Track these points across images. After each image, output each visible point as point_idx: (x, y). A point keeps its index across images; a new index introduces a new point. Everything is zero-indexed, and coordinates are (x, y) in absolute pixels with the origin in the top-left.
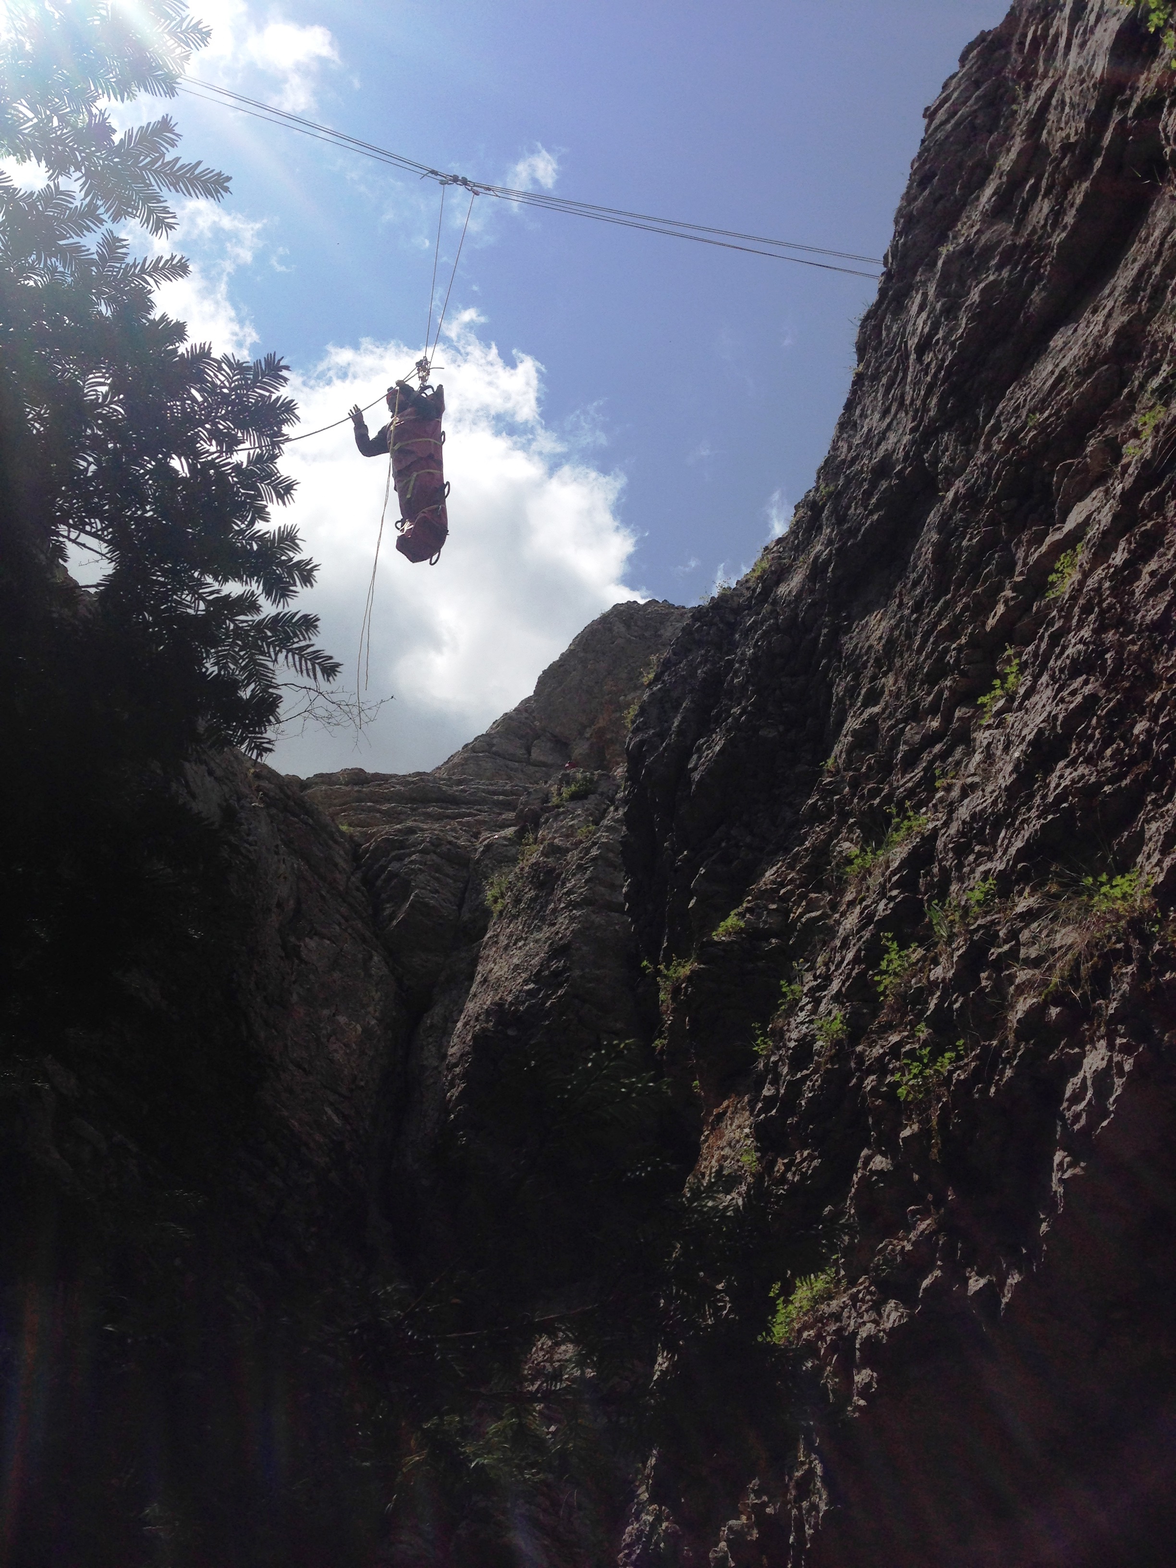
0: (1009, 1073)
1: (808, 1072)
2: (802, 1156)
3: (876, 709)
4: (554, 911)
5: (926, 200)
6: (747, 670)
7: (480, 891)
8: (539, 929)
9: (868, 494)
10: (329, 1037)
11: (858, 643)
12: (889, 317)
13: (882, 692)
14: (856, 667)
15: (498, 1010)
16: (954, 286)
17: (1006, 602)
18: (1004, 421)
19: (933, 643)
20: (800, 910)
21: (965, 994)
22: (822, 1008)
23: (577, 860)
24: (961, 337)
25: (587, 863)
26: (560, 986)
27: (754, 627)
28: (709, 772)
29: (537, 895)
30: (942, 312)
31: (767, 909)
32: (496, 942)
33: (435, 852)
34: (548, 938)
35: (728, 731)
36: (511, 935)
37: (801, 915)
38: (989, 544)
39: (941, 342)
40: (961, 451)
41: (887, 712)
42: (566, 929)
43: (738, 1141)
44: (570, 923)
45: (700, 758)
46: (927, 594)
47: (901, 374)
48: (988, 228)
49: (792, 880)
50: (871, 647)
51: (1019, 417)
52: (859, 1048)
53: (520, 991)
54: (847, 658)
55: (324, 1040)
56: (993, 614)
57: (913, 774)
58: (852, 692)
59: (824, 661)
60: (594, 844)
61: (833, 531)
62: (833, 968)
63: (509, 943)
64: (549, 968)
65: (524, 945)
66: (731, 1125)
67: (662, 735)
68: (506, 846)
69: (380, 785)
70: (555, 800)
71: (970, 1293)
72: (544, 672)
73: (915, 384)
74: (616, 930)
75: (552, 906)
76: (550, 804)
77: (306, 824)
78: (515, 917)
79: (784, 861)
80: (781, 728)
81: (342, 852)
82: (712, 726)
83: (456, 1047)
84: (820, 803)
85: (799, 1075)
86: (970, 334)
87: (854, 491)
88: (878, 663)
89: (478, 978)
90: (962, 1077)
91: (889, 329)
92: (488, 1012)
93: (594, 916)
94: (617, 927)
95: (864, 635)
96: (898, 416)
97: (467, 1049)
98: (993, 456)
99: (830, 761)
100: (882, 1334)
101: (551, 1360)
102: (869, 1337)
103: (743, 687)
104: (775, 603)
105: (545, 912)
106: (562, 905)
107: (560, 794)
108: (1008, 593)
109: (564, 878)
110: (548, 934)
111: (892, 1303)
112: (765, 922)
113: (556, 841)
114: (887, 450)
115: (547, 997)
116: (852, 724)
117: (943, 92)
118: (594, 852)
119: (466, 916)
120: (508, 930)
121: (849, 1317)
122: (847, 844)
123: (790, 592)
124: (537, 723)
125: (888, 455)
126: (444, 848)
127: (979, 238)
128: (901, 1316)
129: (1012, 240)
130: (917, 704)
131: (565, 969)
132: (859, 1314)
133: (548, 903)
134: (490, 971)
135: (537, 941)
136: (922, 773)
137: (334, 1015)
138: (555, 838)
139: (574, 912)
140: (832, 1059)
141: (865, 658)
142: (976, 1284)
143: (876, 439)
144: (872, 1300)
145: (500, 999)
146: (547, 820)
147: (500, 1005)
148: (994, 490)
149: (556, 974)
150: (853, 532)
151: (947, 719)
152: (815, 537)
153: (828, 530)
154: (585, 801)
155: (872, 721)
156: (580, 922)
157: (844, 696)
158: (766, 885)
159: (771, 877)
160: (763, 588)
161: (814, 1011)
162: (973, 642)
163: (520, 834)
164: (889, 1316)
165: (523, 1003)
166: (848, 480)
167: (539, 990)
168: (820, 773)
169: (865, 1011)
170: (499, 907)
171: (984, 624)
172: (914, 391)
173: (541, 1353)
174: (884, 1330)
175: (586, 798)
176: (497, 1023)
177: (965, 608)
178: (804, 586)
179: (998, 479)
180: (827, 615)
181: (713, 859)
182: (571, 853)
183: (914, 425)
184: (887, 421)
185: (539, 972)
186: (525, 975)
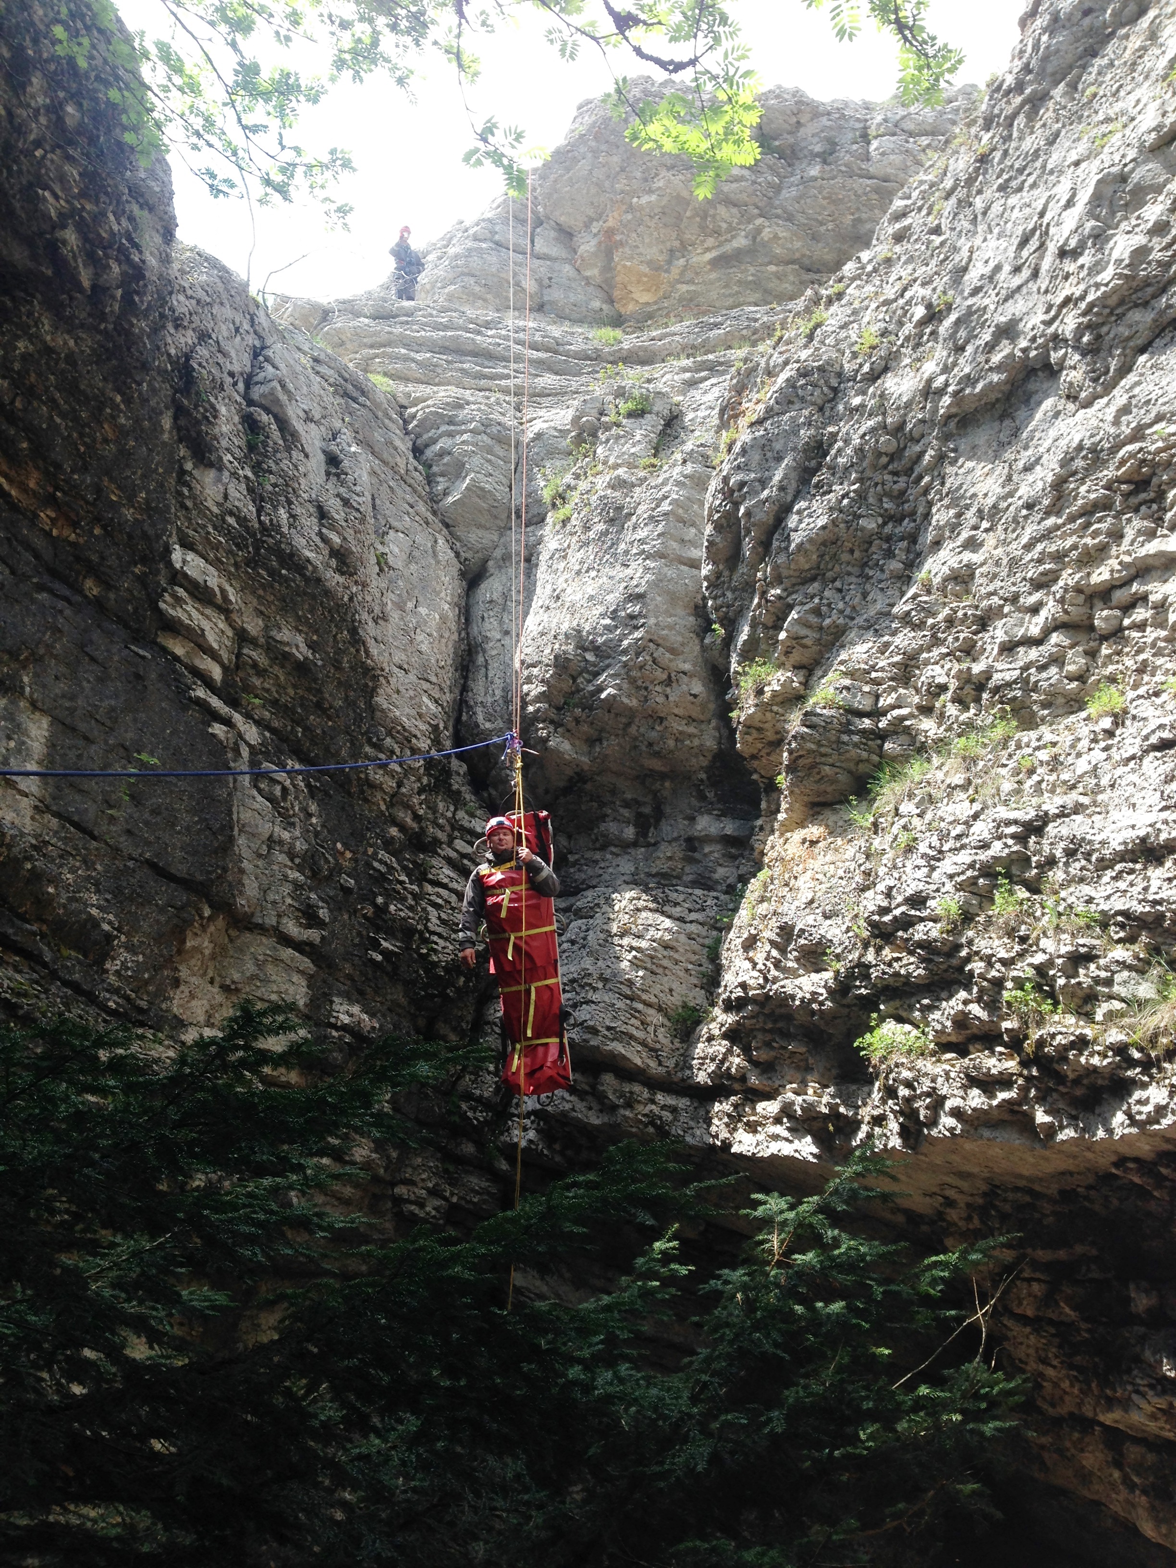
3: (974, 557)
4: (626, 552)
6: (851, 455)
8: (612, 566)
9: (990, 347)
11: (962, 483)
13: (981, 545)
14: (957, 501)
15: (576, 636)
17: (1111, 570)
19: (1040, 553)
20: (889, 701)
22: (936, 875)
23: (648, 509)
25: (658, 516)
26: (636, 628)
28: (811, 540)
29: (607, 529)
31: (861, 690)
32: (565, 557)
33: (485, 433)
34: (623, 580)
35: (831, 509)
41: (985, 568)
42: (641, 577)
43: (832, 876)
44: (644, 572)
45: (800, 521)
49: (882, 669)
50: (974, 495)
51: (1148, 411)
52: (969, 933)
53: (597, 623)
54: (951, 491)
55: (413, 634)
56: (1099, 571)
57: (1009, 666)
58: (954, 527)
59: (927, 478)
61: (949, 356)
63: (579, 568)
64: (624, 609)
65: (597, 576)
67: (763, 483)
70: (612, 416)
71: (1037, 1121)
73: (1051, 276)
74: (685, 583)
75: (624, 546)
76: (607, 419)
78: (586, 544)
79: (874, 643)
80: (880, 520)
82: (814, 492)
83: (530, 648)
84: (914, 613)
85: (913, 912)
86: (1117, 290)
88: (981, 515)
92: (567, 635)
93: (666, 569)
94: (686, 580)
95: (969, 478)
96: (1030, 287)
97: (546, 660)
99: (923, 574)
102: (957, 1104)
103: (847, 469)
104: (883, 395)
105: (617, 550)
106: (635, 551)
107: (617, 407)
109: (635, 523)
110: (621, 575)
111: (976, 1092)
112: (859, 702)
113: (620, 471)
115: (625, 636)
116: (948, 556)
121: (942, 1084)
123: (900, 394)
124: (540, 209)
125: (1014, 322)
126: (495, 430)
128: (983, 1103)
131: (641, 615)
133: (619, 541)
135: (611, 578)
136: (1018, 671)
137: (416, 607)
138: (619, 466)
139: (648, 562)
140: (947, 932)
141: (969, 502)
142: (1042, 1117)
144: (960, 1082)
145: (578, 625)
146: (608, 441)
147: (578, 630)
149: (632, 617)
151: (1046, 632)
152: (928, 341)
153: (945, 354)
154: (643, 422)
155: (970, 569)
156: (653, 573)
157: (944, 526)
158: (858, 662)
159: (863, 655)
160: (871, 368)
161: (929, 875)
163: (578, 440)
164: (973, 1098)
166: (970, 310)
167: (616, 627)
168: (912, 581)
169: (974, 902)
170: (559, 516)
171: (1089, 576)
172: (1050, 282)
173: (626, 916)
174: (970, 1107)
175: (643, 418)
176: (577, 647)
177: (1075, 547)
178: (914, 397)
179: (1123, 462)
180: (937, 438)
181: (807, 607)
182: (638, 490)
183: (1047, 317)
184: (1017, 281)
185: (615, 611)
186: (601, 609)
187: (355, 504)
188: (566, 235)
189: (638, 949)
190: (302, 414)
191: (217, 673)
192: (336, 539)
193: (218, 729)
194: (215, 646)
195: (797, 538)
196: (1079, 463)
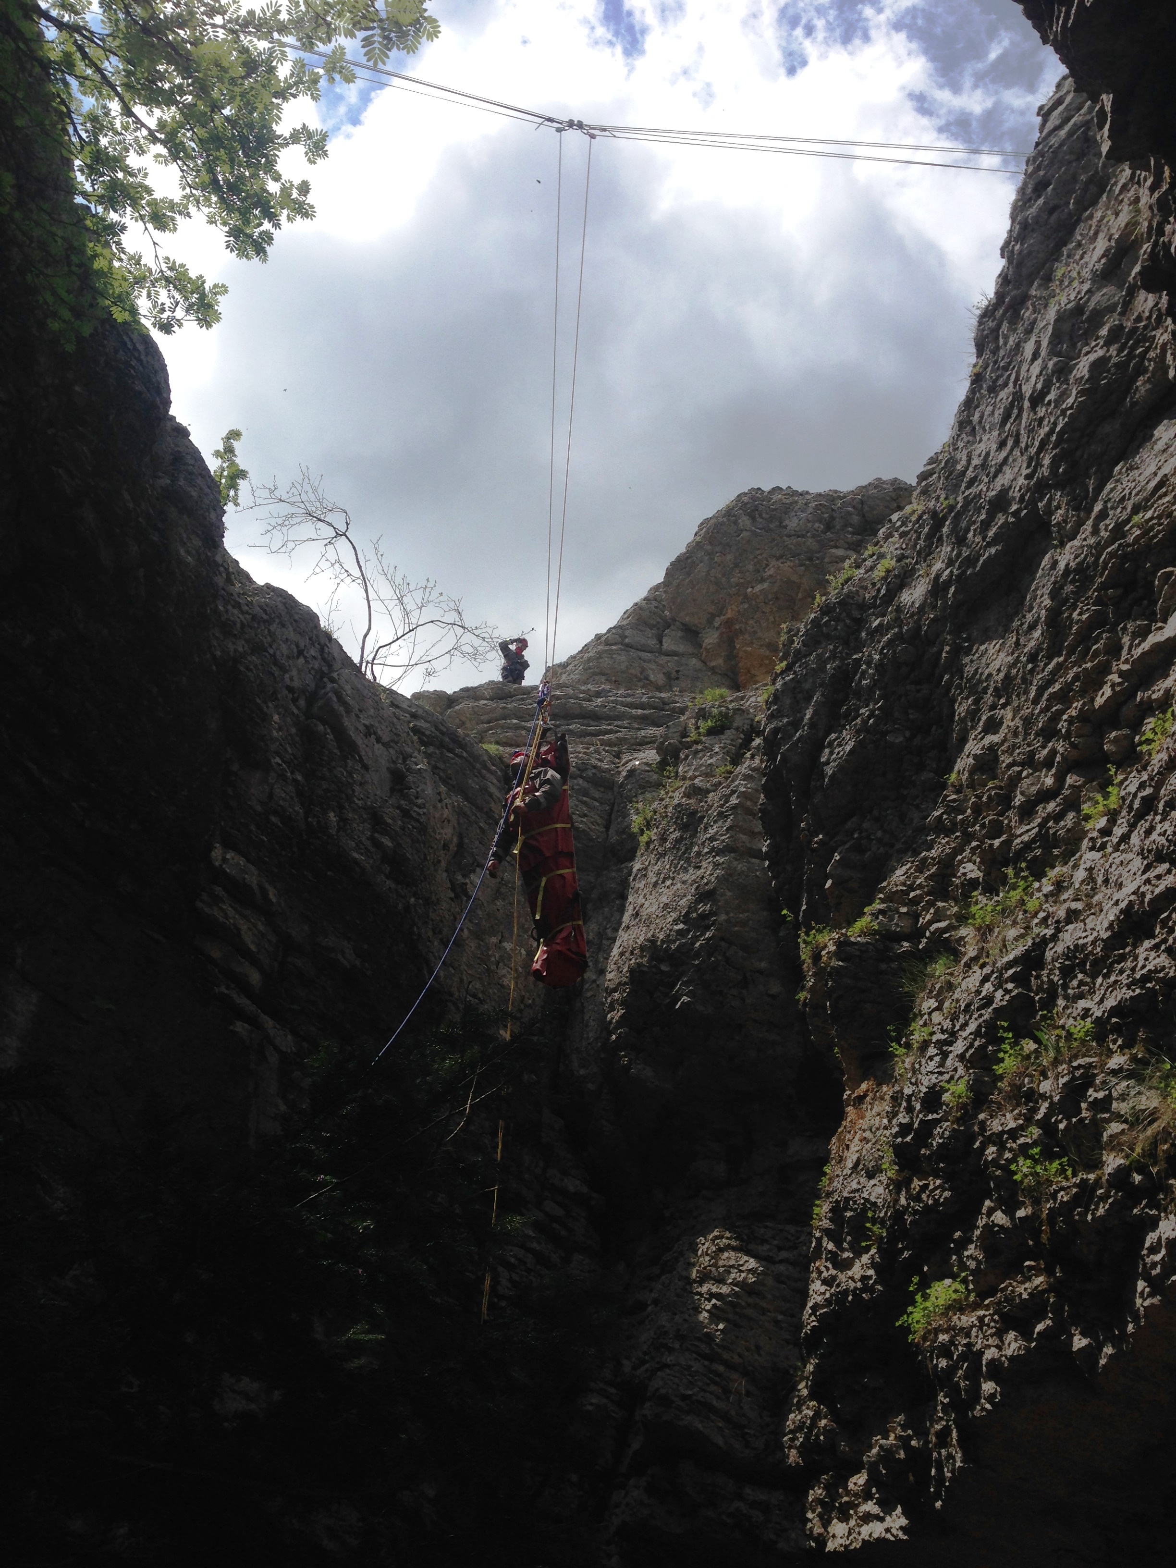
0: (1101, 1212)
1: (938, 1117)
2: (934, 1183)
3: (995, 738)
4: (699, 854)
5: (1041, 209)
6: (874, 675)
7: (625, 815)
8: (686, 870)
9: (986, 525)
10: (497, 964)
11: (978, 668)
12: (1005, 326)
13: (1001, 723)
14: (976, 689)
15: (651, 947)
16: (1065, 346)
17: (1113, 686)
18: (1112, 508)
19: (1047, 700)
20: (928, 917)
21: (1069, 1119)
22: (949, 1062)
23: (718, 807)
24: (1071, 408)
25: (727, 811)
26: (707, 928)
27: (881, 630)
28: (840, 768)
29: (681, 836)
30: (1053, 372)
31: (898, 912)
32: (645, 875)
33: (581, 777)
34: (694, 881)
35: (858, 732)
36: (658, 874)
37: (930, 923)
38: (1097, 622)
39: (1053, 405)
40: (1073, 516)
41: (1006, 745)
42: (711, 875)
43: (878, 1129)
44: (714, 869)
45: (831, 753)
46: (1042, 649)
47: (1015, 411)
48: (1099, 289)
49: (920, 886)
50: (990, 675)
51: (1124, 508)
52: (982, 1116)
53: (671, 930)
54: (968, 681)
55: (493, 967)
56: (1101, 692)
57: (1028, 827)
58: (973, 715)
59: (947, 677)
60: (733, 792)
61: (953, 550)
62: (957, 1027)
63: (657, 881)
64: (696, 910)
65: (672, 884)
66: (871, 1109)
67: (796, 724)
68: (648, 771)
69: (523, 699)
70: (693, 736)
71: (1075, 1349)
72: (672, 564)
73: (1029, 431)
74: (757, 876)
75: (696, 849)
76: (688, 739)
77: (461, 757)
78: (661, 856)
79: (913, 862)
80: (908, 734)
81: (495, 781)
82: (843, 722)
83: (613, 973)
84: (945, 817)
85: (930, 1117)
86: (1081, 408)
87: (972, 515)
88: (998, 693)
89: (629, 911)
90: (1065, 1199)
91: (1006, 338)
92: (642, 948)
93: (735, 863)
94: (758, 873)
95: (984, 660)
96: (1014, 453)
97: (624, 979)
98: (1100, 541)
99: (953, 776)
100: (1003, 1359)
101: (715, 1265)
102: (993, 1360)
103: (871, 689)
104: (899, 610)
105: (690, 854)
106: (706, 850)
107: (698, 728)
108: (1115, 678)
109: (707, 824)
110: (694, 877)
111: (1012, 1335)
112: (897, 925)
113: (696, 781)
114: (1003, 485)
115: (696, 938)
116: (973, 747)
117: (1056, 92)
118: (734, 800)
119: (614, 838)
120: (656, 868)
121: (977, 1337)
122: (970, 866)
123: (913, 603)
124: (667, 613)
125: (1004, 492)
126: (590, 773)
127: (1089, 299)
128: (1020, 1348)
129: (1120, 320)
130: (1032, 754)
131: (712, 913)
132: (985, 1337)
133: (692, 844)
134: (642, 906)
135: (684, 882)
136: (1037, 830)
137: (500, 942)
138: (696, 777)
139: (718, 858)
140: (957, 1120)
141: (985, 684)
142: (1079, 1342)
143: (993, 470)
144: (995, 1327)
145: (653, 936)
146: (687, 757)
147: (653, 941)
148: (1101, 577)
149: (703, 917)
150: (971, 561)
151: (1060, 779)
152: (937, 547)
153: (949, 549)
154: (722, 737)
155: (992, 749)
156: (723, 869)
157: (965, 717)
158: (897, 886)
159: (902, 878)
160: (888, 590)
161: (942, 1064)
162: (1083, 717)
163: (663, 764)
164: (1009, 1344)
165: (675, 942)
166: (967, 502)
167: (688, 931)
168: (944, 786)
169: (986, 1079)
170: (644, 839)
171: (1093, 700)
172: (1028, 438)
173: (708, 1258)
174: (1006, 1356)
175: (723, 733)
176: (651, 959)
177: (1076, 678)
178: (926, 599)
179: (1105, 568)
180: (949, 633)
181: (847, 846)
182: (711, 795)
183: (1029, 471)
184: (1004, 454)
185: (687, 913)
186: (674, 915)
187: (414, 815)
188: (692, 633)
189: (718, 1296)
190: (362, 728)
191: (255, 977)
192: (387, 842)
193: (240, 1027)
194: (253, 948)
195: (829, 771)
196: (1069, 588)
